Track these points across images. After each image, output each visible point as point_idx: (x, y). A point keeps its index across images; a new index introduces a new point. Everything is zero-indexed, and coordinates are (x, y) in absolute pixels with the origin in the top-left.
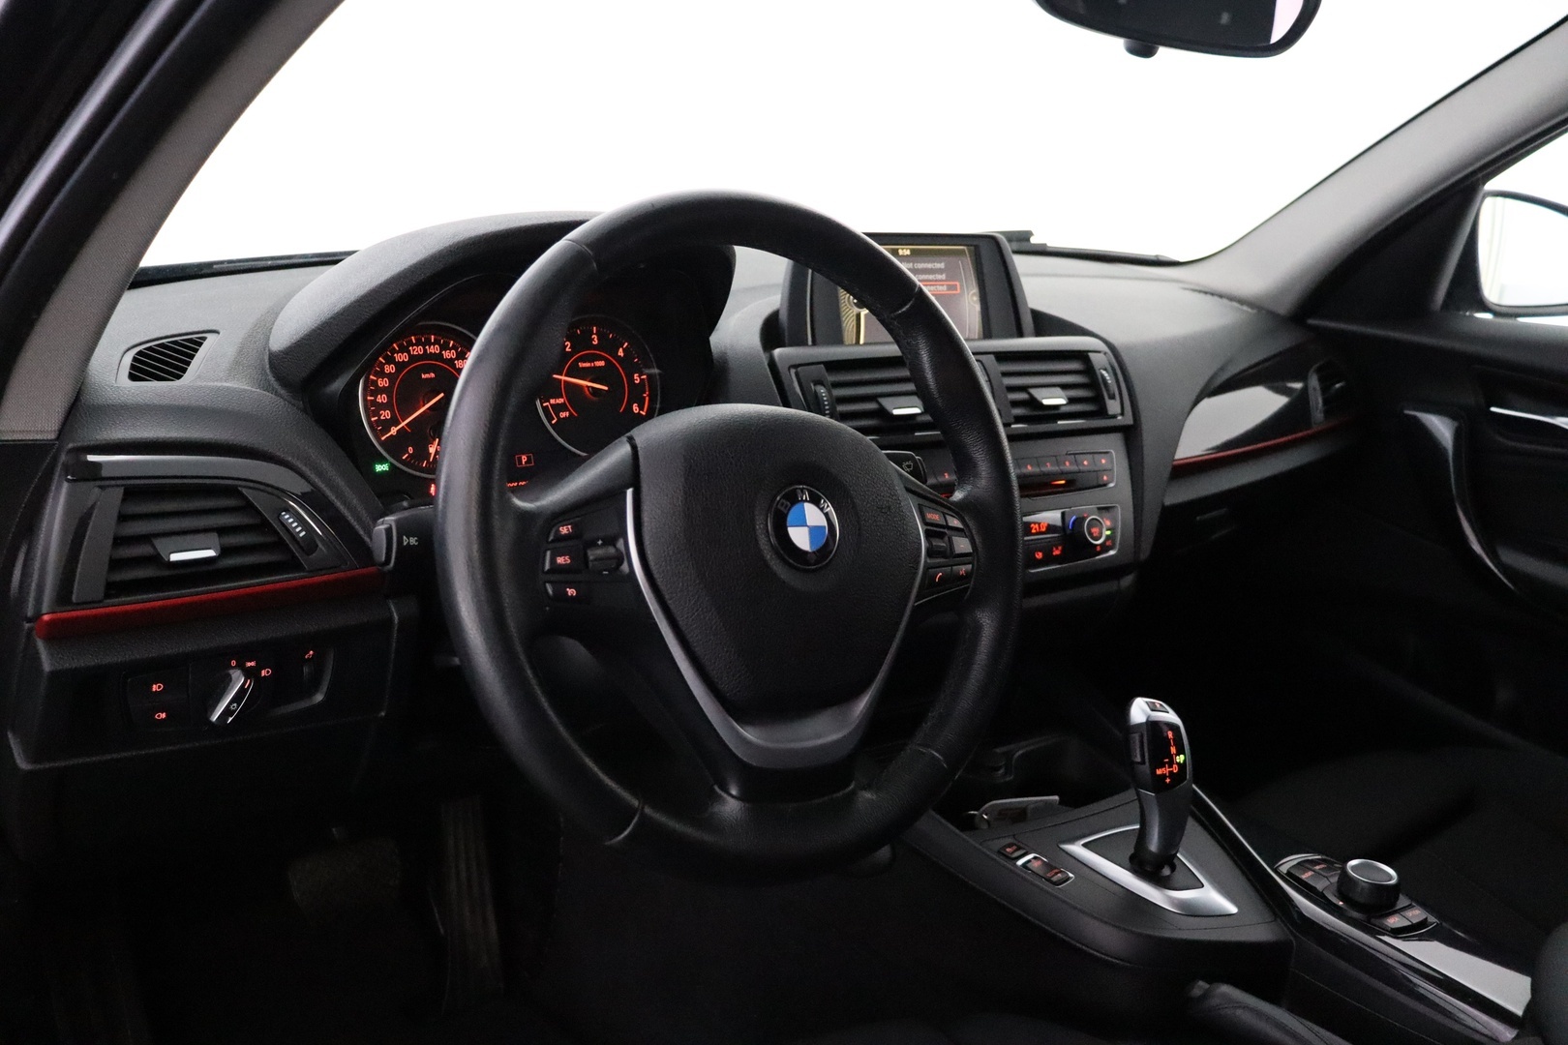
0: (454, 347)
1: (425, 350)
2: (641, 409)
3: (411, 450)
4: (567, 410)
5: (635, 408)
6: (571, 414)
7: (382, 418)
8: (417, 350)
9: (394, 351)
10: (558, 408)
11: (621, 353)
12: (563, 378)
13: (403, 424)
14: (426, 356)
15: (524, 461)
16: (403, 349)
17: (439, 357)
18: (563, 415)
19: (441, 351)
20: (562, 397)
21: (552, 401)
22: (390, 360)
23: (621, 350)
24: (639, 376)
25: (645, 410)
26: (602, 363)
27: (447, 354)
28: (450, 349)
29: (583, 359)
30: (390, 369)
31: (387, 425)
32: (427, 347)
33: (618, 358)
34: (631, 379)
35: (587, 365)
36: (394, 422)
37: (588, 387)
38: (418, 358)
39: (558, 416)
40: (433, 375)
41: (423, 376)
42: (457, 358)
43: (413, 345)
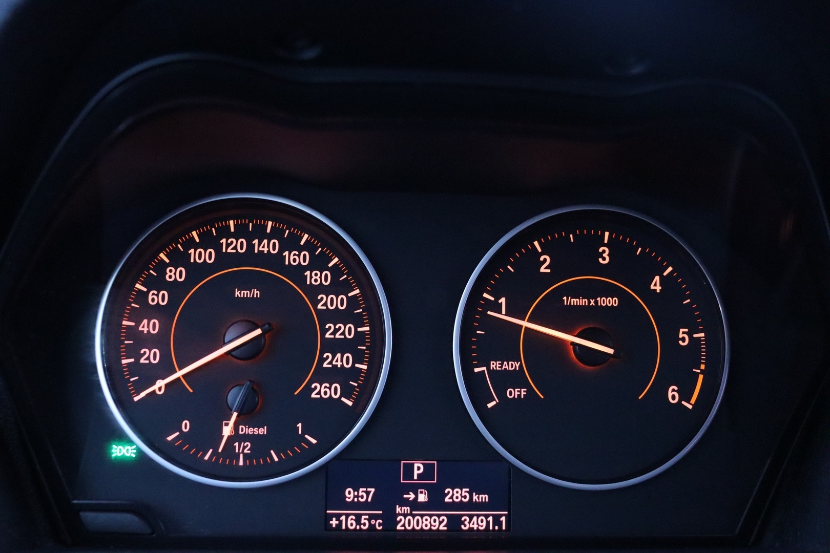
0: (309, 247)
1: (251, 247)
2: (685, 395)
3: (186, 426)
4: (526, 385)
5: (673, 395)
6: (530, 390)
7: (142, 361)
8: (235, 246)
9: (191, 244)
10: (504, 380)
11: (656, 285)
12: (525, 324)
13: (179, 374)
14: (250, 257)
15: (416, 472)
16: (208, 242)
17: (276, 261)
18: (514, 393)
19: (281, 250)
20: (518, 360)
21: (495, 365)
22: (179, 259)
23: (657, 278)
24: (690, 334)
25: (693, 401)
26: (613, 302)
27: (292, 258)
28: (300, 249)
29: (575, 290)
30: (175, 274)
31: (149, 375)
32: (256, 242)
33: (649, 295)
34: (671, 338)
35: (583, 302)
36: (165, 368)
37: (573, 343)
38: (236, 259)
39: (502, 395)
40: (256, 293)
41: (237, 293)
42: (311, 267)
43: (228, 235)
